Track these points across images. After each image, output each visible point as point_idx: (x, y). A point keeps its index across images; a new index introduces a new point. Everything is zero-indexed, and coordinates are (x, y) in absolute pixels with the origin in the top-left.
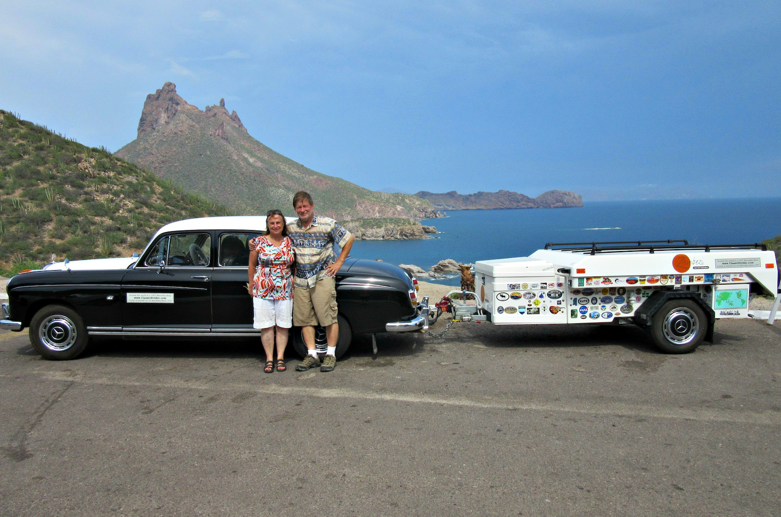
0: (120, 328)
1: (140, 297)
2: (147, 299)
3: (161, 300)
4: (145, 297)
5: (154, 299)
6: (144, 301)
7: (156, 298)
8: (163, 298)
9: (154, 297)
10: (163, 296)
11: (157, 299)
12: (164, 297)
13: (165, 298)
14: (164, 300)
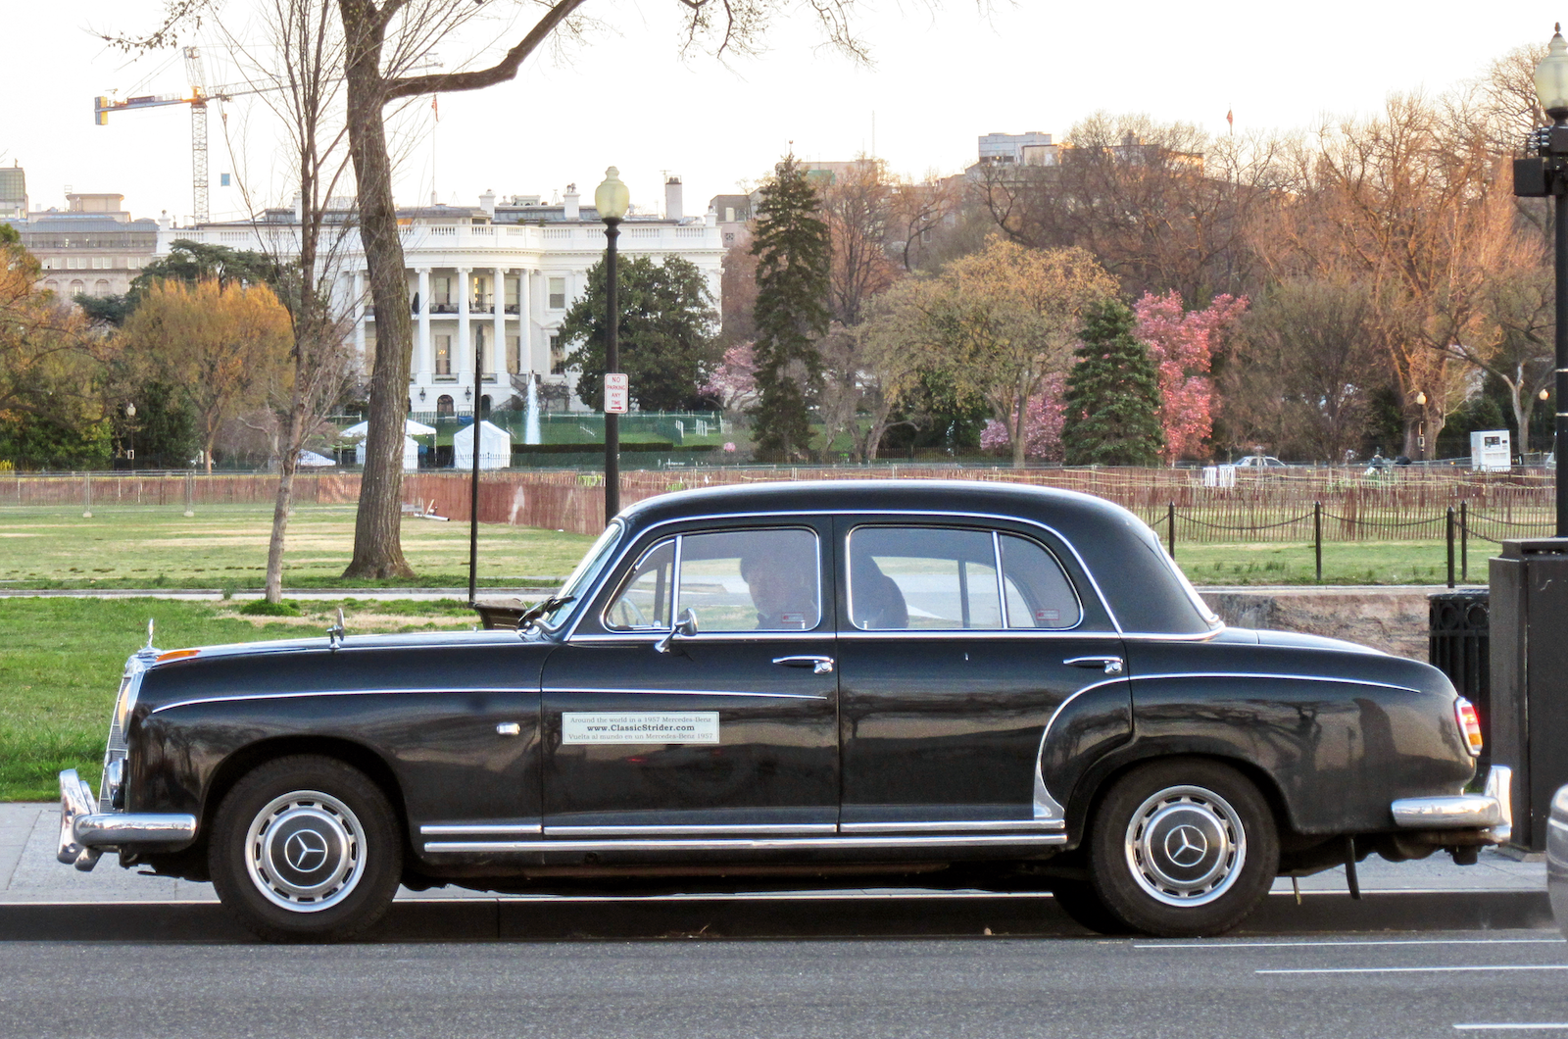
0: (537, 828)
1: (608, 725)
2: (629, 733)
3: (677, 733)
4: (624, 725)
5: (655, 733)
6: (618, 737)
7: (662, 728)
8: (684, 728)
9: (652, 725)
10: (685, 720)
11: (664, 733)
12: (686, 724)
13: (691, 728)
14: (686, 732)
